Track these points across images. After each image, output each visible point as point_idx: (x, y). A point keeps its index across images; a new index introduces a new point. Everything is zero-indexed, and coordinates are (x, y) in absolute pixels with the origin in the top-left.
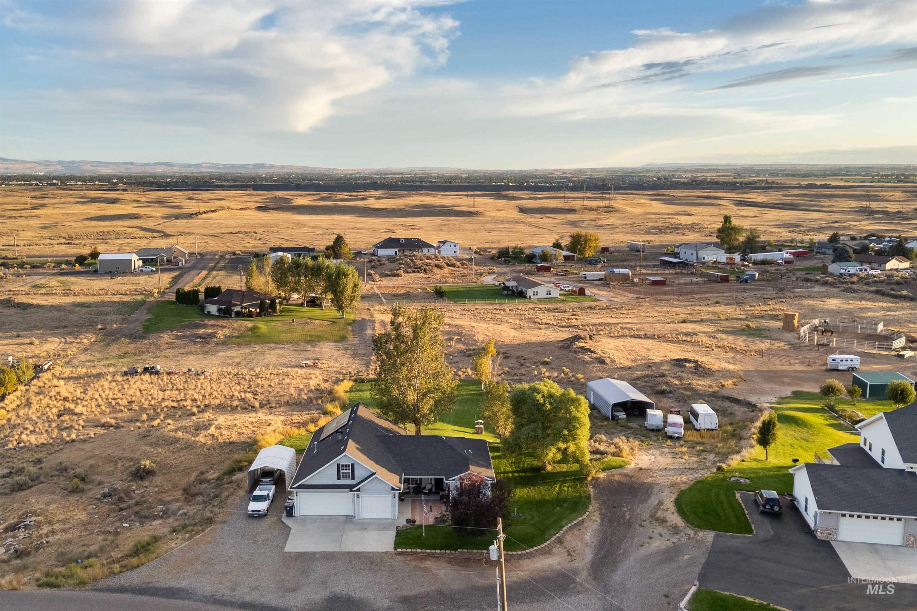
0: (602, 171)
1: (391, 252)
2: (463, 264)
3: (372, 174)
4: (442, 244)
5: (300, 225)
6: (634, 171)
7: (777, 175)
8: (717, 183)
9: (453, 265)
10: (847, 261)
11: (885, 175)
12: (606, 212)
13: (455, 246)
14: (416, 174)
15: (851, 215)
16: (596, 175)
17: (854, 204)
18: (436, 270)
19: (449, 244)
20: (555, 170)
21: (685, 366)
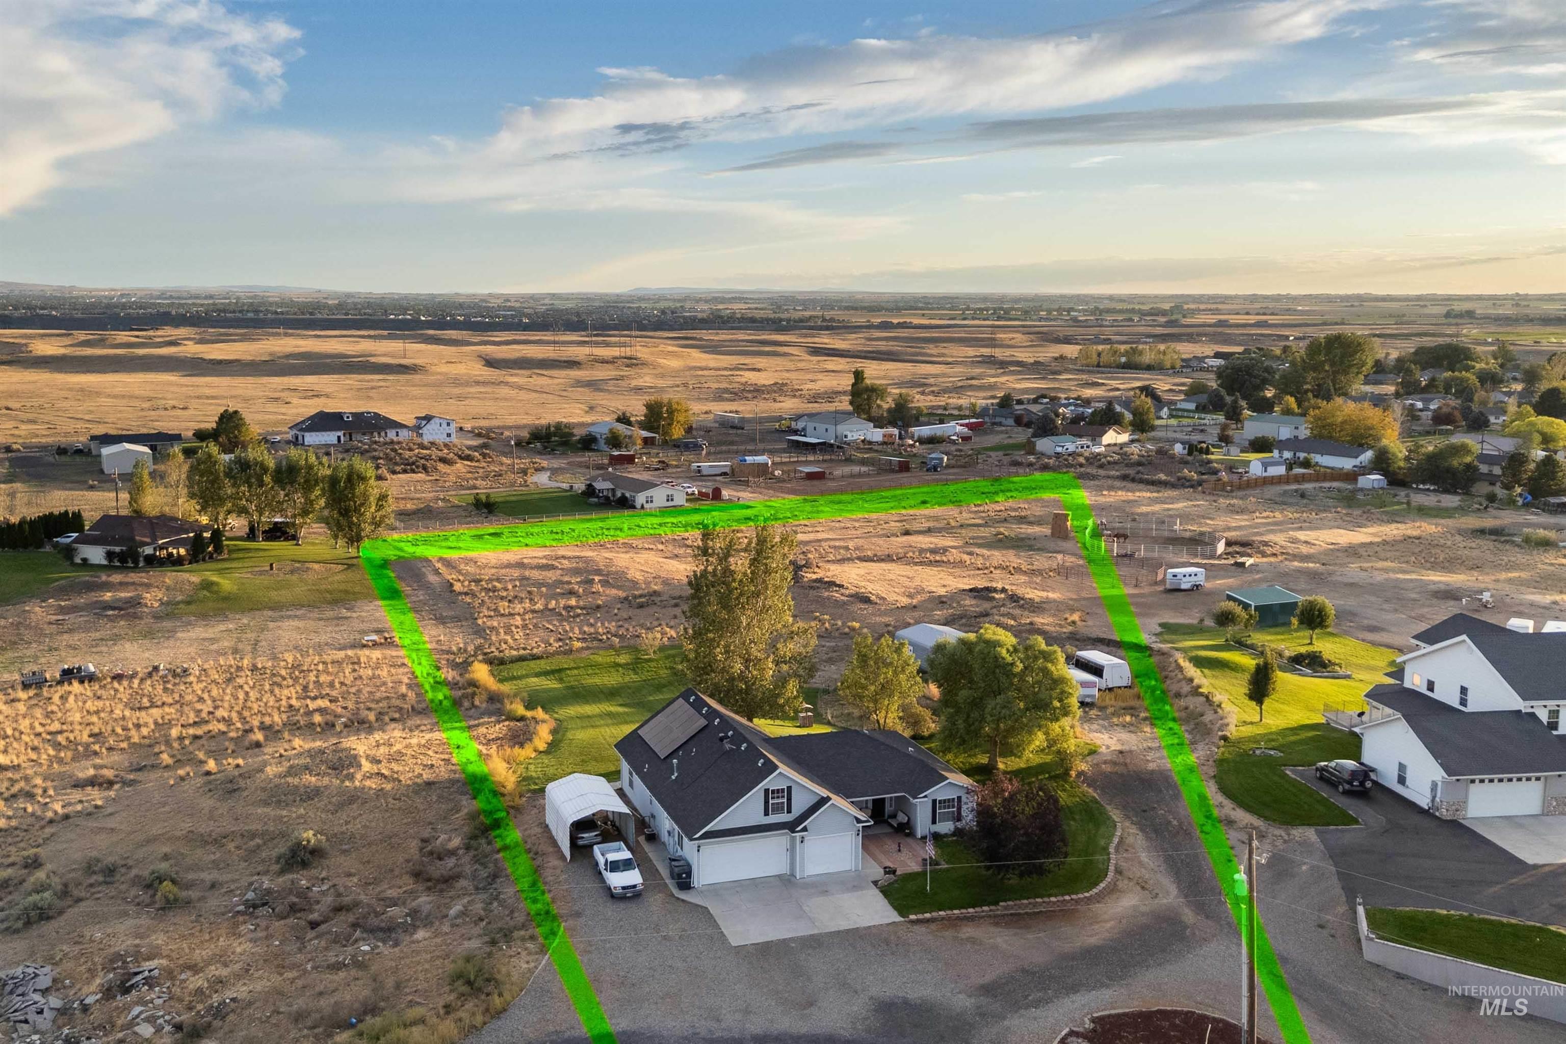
0: (568, 299)
1: (330, 437)
2: (484, 456)
3: (152, 297)
4: (424, 422)
5: (86, 393)
6: (618, 299)
7: (833, 309)
8: (753, 320)
9: (468, 458)
10: (1053, 435)
11: (979, 309)
12: (627, 366)
13: (448, 424)
14: (238, 298)
15: (976, 367)
16: (559, 304)
17: (971, 352)
18: (441, 466)
19: (437, 421)
20: (490, 295)
21: (994, 598)
